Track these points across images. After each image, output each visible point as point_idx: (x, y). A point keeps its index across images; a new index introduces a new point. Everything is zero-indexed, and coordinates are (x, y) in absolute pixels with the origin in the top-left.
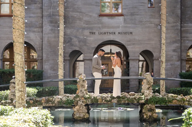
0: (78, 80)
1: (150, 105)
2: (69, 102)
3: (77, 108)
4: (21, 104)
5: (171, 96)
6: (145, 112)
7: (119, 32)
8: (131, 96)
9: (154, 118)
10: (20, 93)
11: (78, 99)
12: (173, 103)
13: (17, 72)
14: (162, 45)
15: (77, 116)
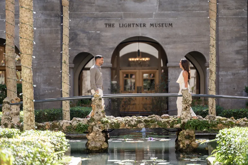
0: (93, 99)
1: (187, 130)
2: (81, 127)
3: (91, 136)
4: (30, 126)
5: (218, 119)
6: (181, 140)
7: (152, 24)
8: (163, 119)
9: (192, 147)
10: (29, 113)
11: (93, 123)
12: (218, 127)
13: (25, 89)
14: (211, 47)
15: (92, 145)
